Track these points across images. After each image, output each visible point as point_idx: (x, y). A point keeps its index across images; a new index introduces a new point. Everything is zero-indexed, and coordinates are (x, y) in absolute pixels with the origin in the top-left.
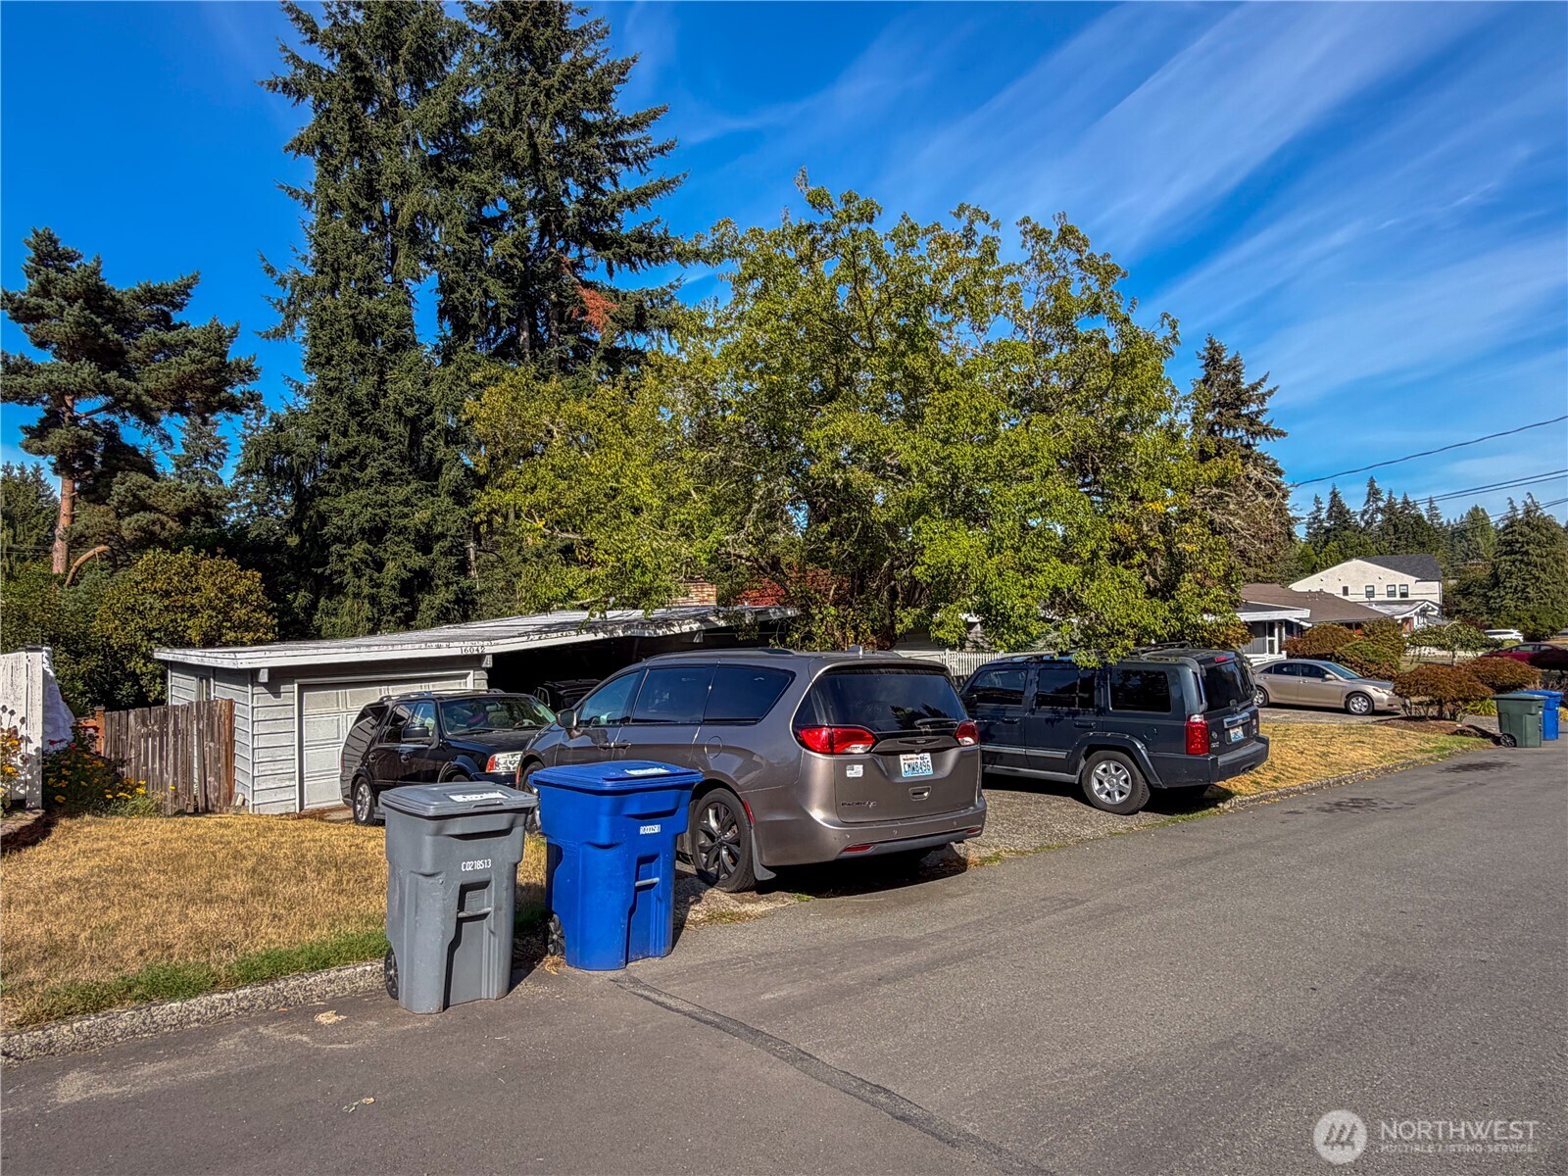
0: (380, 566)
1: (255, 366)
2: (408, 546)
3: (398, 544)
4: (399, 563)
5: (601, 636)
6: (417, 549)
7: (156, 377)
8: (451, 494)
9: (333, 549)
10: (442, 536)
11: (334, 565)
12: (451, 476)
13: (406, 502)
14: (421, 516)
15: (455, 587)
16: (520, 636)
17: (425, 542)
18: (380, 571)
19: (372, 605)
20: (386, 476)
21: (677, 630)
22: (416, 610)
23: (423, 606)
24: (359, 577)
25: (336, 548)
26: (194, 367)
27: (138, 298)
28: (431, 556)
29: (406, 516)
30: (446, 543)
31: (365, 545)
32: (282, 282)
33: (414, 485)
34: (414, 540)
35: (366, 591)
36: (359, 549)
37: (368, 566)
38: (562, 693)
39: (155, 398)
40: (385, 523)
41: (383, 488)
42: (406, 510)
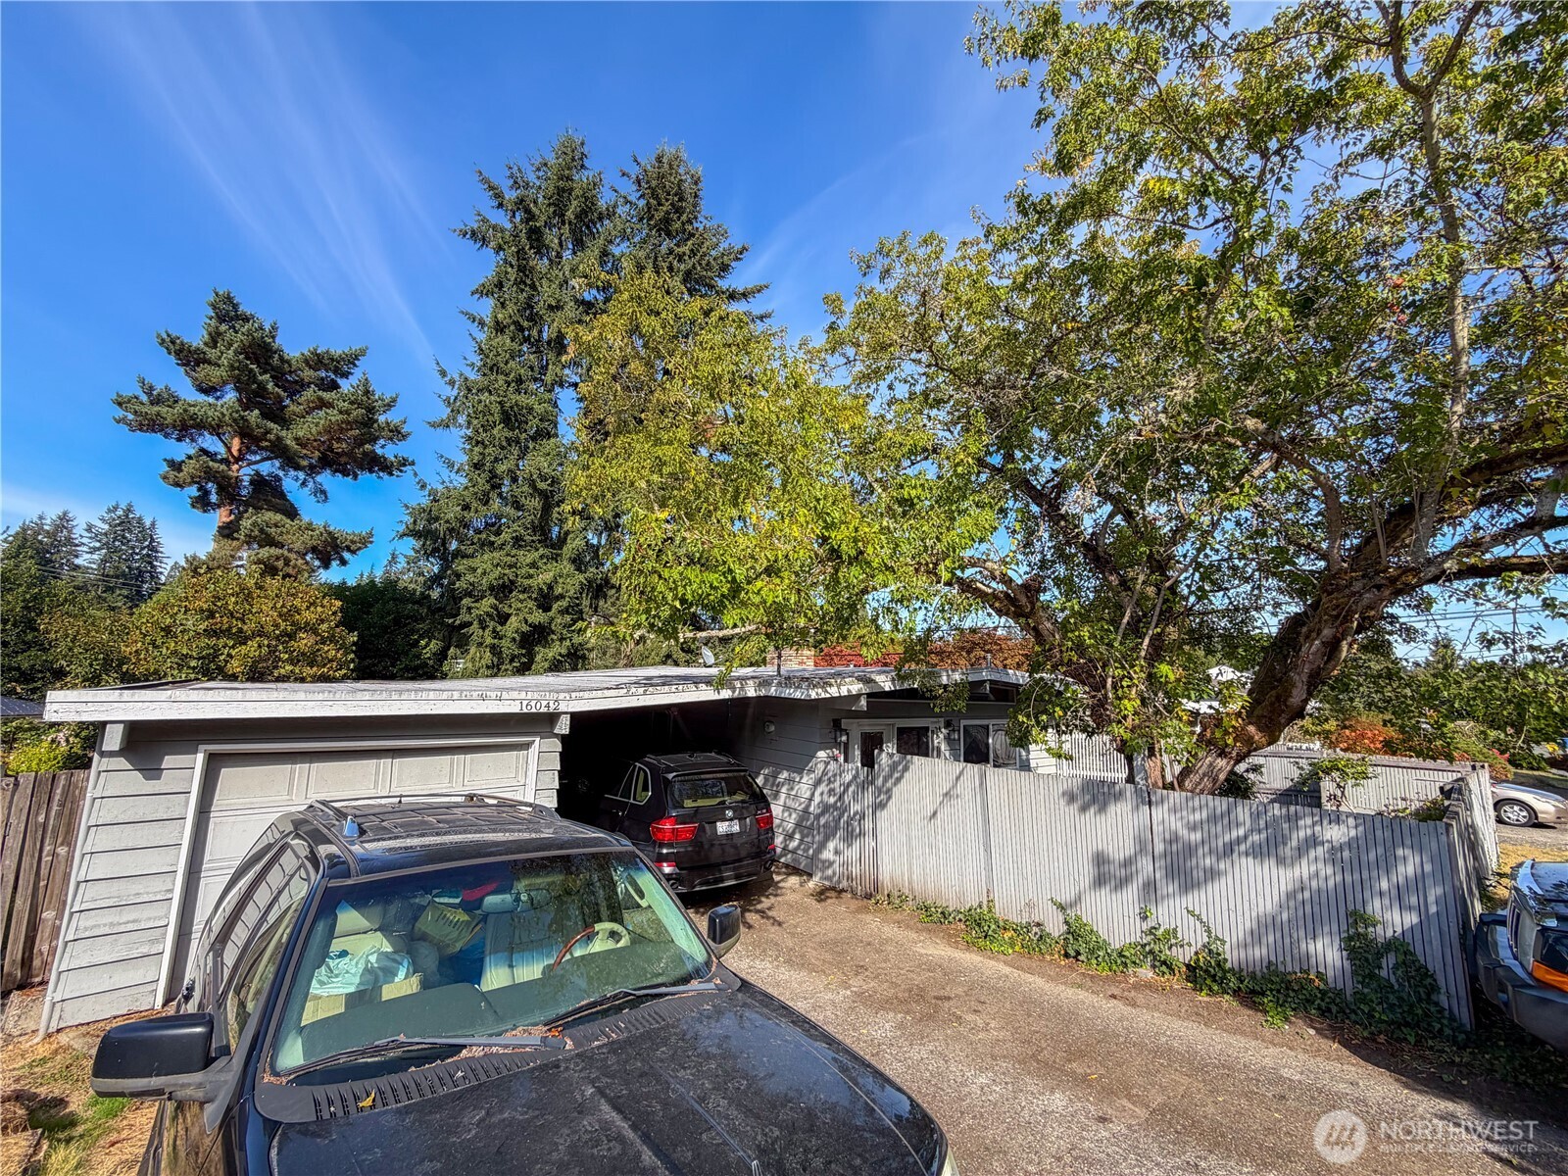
0: (503, 619)
1: (405, 429)
2: (531, 604)
3: (521, 601)
4: (521, 617)
5: (726, 694)
6: (539, 607)
7: (308, 427)
8: (573, 561)
9: (464, 602)
10: (561, 597)
11: (464, 617)
12: (574, 545)
13: (533, 565)
14: (544, 578)
15: (568, 643)
16: (617, 687)
17: (545, 600)
18: (503, 624)
19: (494, 654)
20: (518, 541)
21: (833, 692)
22: (531, 661)
23: (538, 658)
24: (484, 629)
25: (466, 601)
26: (340, 417)
27: (306, 362)
28: (550, 614)
29: (531, 576)
30: (564, 603)
31: (492, 600)
32: (452, 383)
33: (541, 551)
34: (536, 599)
35: (489, 641)
36: (487, 604)
37: (493, 619)
38: (670, 776)
39: (303, 445)
40: (512, 582)
41: (514, 552)
42: (532, 571)
